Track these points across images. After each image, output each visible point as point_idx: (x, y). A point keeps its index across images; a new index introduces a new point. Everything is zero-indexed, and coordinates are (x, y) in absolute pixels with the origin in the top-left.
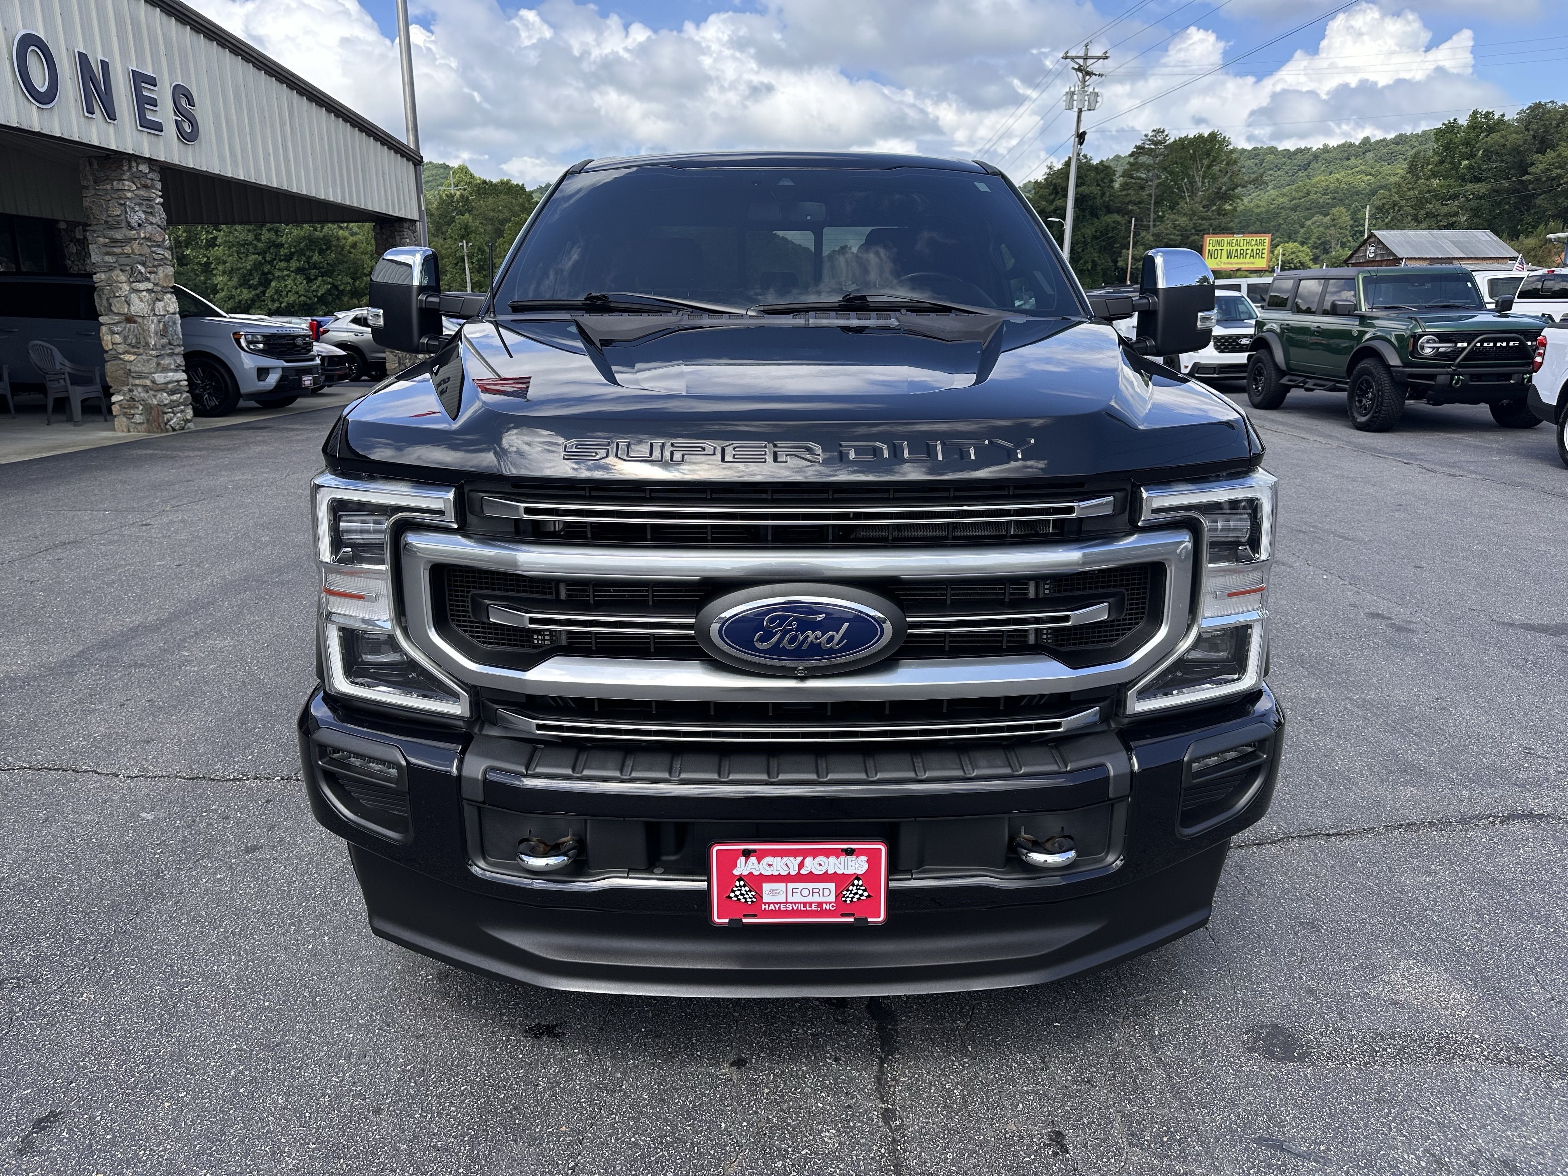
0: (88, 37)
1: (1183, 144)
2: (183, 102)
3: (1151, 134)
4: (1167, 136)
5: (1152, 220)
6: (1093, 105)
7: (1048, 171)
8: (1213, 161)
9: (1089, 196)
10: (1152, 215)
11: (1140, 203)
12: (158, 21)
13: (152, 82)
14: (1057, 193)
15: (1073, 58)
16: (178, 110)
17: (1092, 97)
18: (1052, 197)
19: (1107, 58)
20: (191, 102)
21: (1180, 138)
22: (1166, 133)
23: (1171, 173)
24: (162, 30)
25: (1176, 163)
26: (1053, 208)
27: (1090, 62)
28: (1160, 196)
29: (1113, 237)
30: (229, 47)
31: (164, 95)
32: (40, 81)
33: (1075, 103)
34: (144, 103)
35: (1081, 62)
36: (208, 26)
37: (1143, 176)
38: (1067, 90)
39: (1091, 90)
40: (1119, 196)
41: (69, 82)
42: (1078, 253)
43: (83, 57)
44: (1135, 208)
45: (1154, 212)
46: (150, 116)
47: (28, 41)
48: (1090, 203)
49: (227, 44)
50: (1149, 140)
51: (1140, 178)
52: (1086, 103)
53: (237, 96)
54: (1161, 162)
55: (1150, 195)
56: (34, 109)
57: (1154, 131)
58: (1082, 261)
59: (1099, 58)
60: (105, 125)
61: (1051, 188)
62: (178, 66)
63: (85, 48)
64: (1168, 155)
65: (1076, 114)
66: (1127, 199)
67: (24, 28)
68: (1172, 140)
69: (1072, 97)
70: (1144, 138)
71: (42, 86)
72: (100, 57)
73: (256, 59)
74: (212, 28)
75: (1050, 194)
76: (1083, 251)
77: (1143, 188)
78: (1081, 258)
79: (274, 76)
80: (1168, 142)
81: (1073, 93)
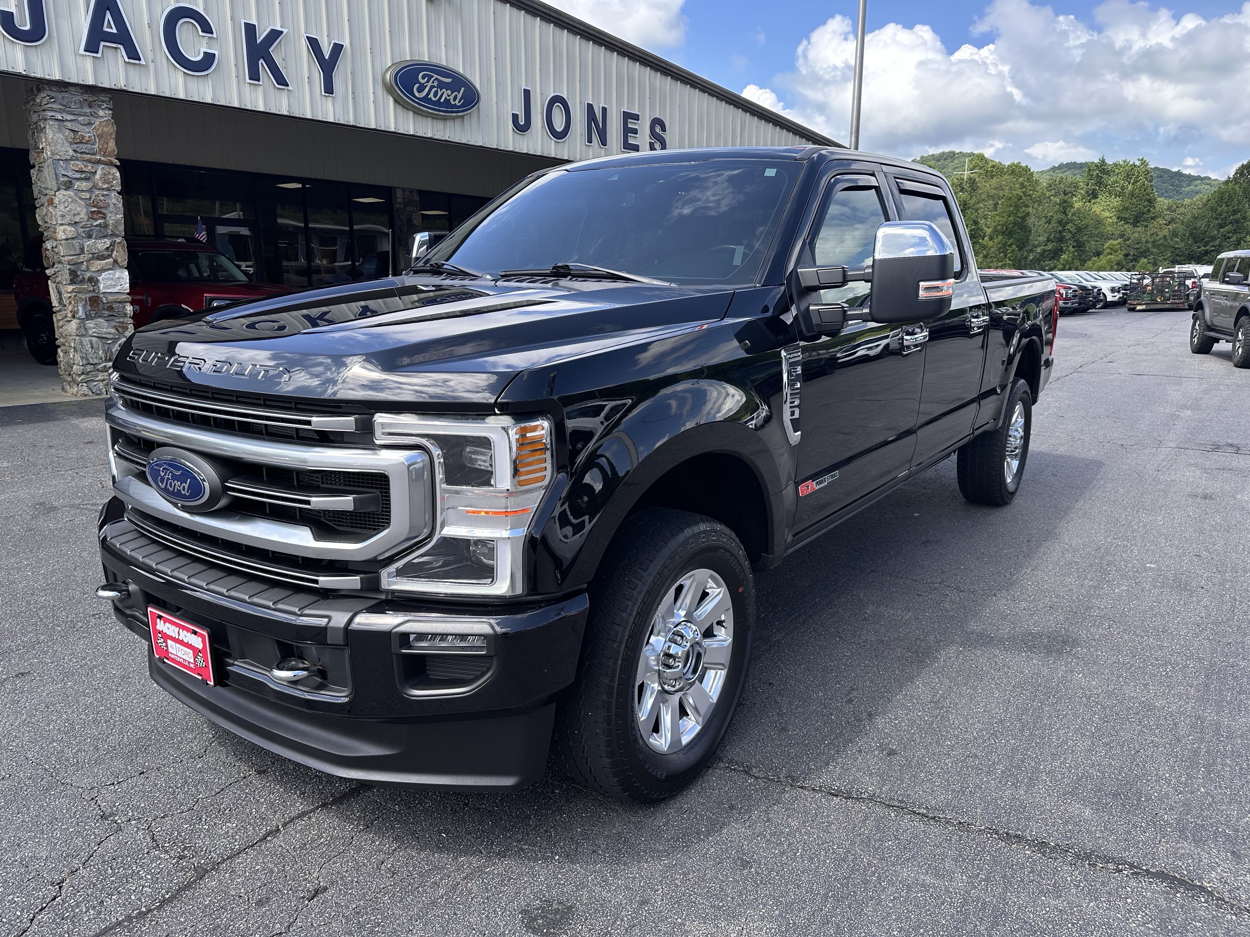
0: (596, 94)
2: (658, 129)
12: (648, 76)
13: (636, 117)
16: (653, 133)
20: (664, 129)
24: (650, 82)
30: (698, 88)
31: (644, 127)
32: (559, 125)
34: (628, 131)
36: (684, 75)
41: (578, 123)
43: (590, 107)
46: (631, 141)
47: (557, 99)
49: (698, 85)
53: (700, 122)
56: (553, 142)
60: (599, 149)
62: (658, 105)
63: (593, 100)
67: (554, 92)
71: (559, 126)
72: (602, 105)
73: (719, 94)
74: (687, 76)
79: (732, 104)
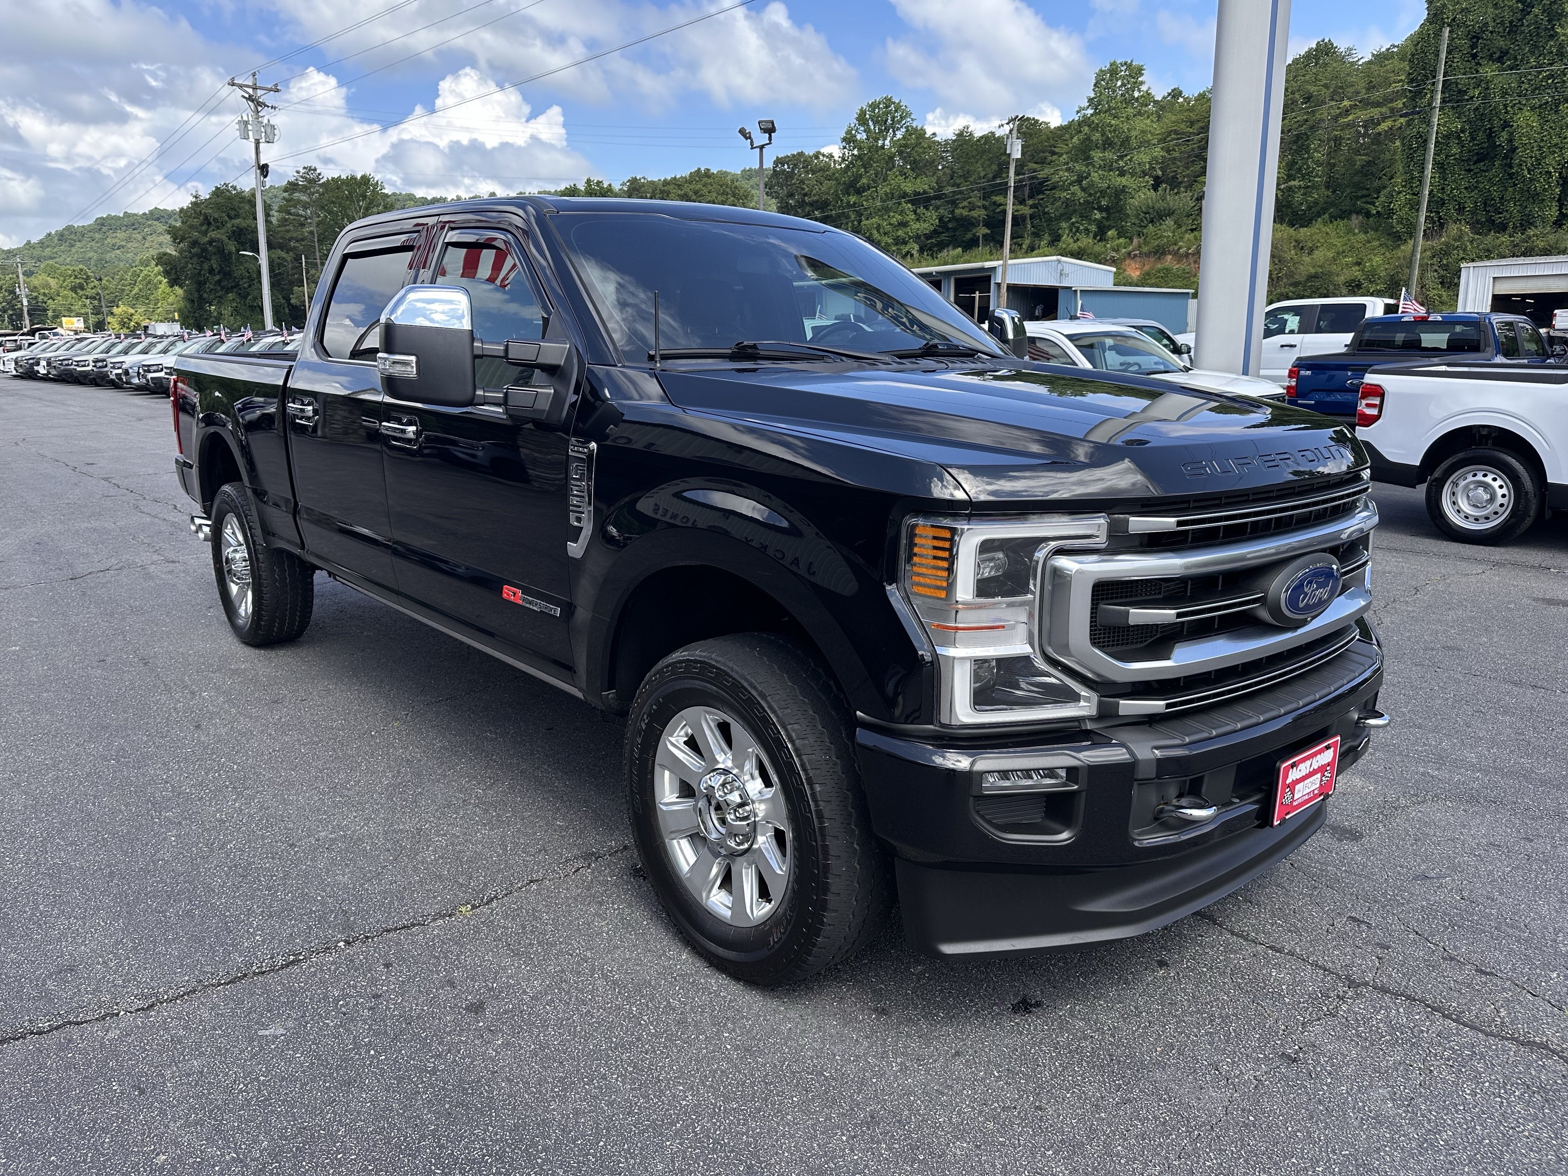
1: (336, 184)
3: (302, 171)
4: (319, 174)
5: (318, 257)
6: (271, 137)
7: (194, 200)
8: (370, 203)
9: (247, 230)
10: (317, 253)
11: (303, 240)
14: (209, 224)
15: (241, 86)
17: (269, 130)
18: (204, 228)
19: (278, 91)
21: (333, 179)
22: (318, 171)
23: (330, 212)
25: (334, 203)
26: (207, 239)
27: (260, 92)
28: (321, 234)
29: (280, 273)
33: (250, 133)
35: (250, 91)
37: (301, 212)
38: (240, 118)
39: (265, 121)
40: (279, 232)
42: (244, 288)
44: (297, 244)
45: (320, 252)
48: (249, 237)
50: (302, 177)
51: (298, 215)
52: (263, 134)
54: (317, 200)
55: (312, 233)
57: (304, 168)
58: (250, 297)
59: (270, 90)
61: (201, 218)
64: (323, 194)
65: (253, 145)
66: (288, 236)
68: (325, 179)
69: (246, 126)
70: (296, 174)
75: (202, 225)
76: (250, 286)
77: (302, 225)
78: (248, 294)
80: (322, 181)
81: (246, 123)
